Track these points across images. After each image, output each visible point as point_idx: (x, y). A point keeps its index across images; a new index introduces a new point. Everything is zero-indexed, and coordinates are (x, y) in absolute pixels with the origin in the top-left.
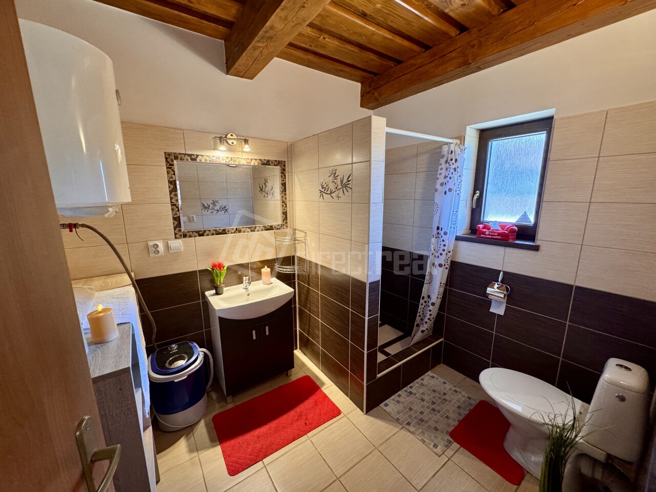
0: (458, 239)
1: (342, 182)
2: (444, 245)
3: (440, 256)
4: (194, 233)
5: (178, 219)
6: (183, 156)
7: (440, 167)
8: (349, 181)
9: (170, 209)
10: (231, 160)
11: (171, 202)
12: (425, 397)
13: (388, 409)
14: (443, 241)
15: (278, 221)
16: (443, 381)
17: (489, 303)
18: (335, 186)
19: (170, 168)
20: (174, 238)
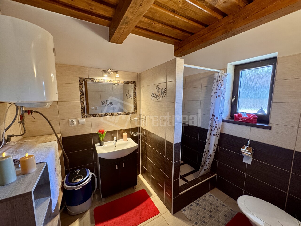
0: (224, 121)
1: (162, 91)
2: (216, 125)
3: (214, 130)
4: (91, 115)
5: (83, 109)
6: (87, 79)
7: (214, 84)
8: (165, 91)
9: (80, 104)
10: (110, 81)
11: (81, 101)
12: (207, 208)
13: (185, 213)
14: (216, 122)
15: (132, 110)
16: (216, 198)
17: (242, 157)
18: (159, 93)
19: (81, 85)
20: (81, 117)
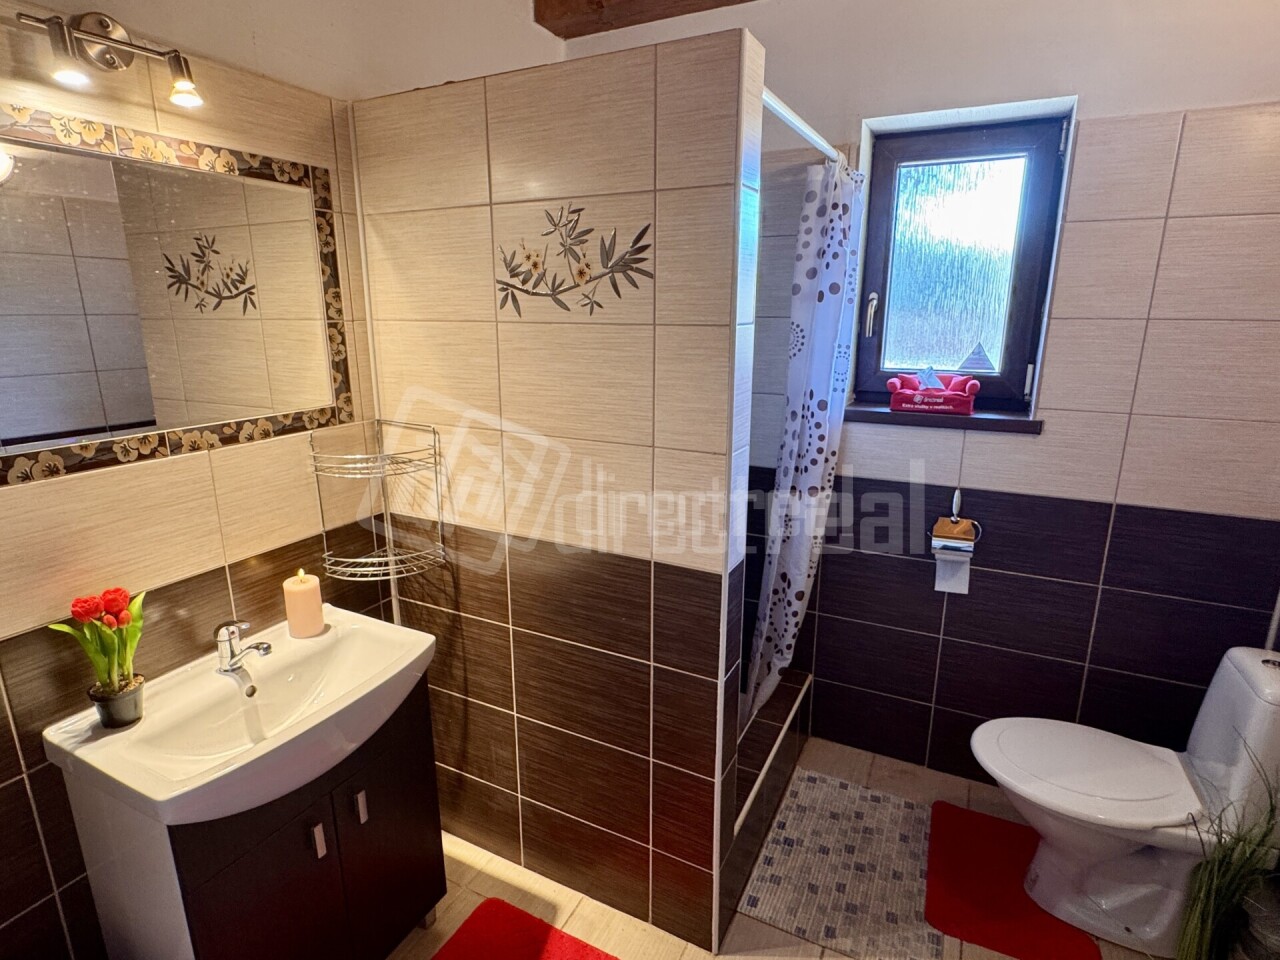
1: (606, 253)
3: (810, 467)
7: (804, 226)
8: (644, 248)
12: (826, 841)
13: (763, 911)
14: (818, 425)
15: (319, 394)
16: (837, 782)
17: (930, 572)
18: (575, 267)
